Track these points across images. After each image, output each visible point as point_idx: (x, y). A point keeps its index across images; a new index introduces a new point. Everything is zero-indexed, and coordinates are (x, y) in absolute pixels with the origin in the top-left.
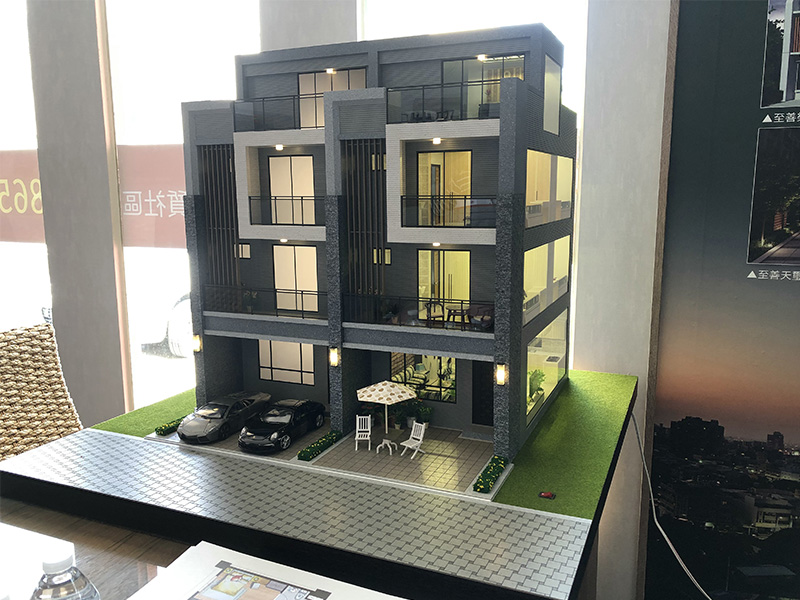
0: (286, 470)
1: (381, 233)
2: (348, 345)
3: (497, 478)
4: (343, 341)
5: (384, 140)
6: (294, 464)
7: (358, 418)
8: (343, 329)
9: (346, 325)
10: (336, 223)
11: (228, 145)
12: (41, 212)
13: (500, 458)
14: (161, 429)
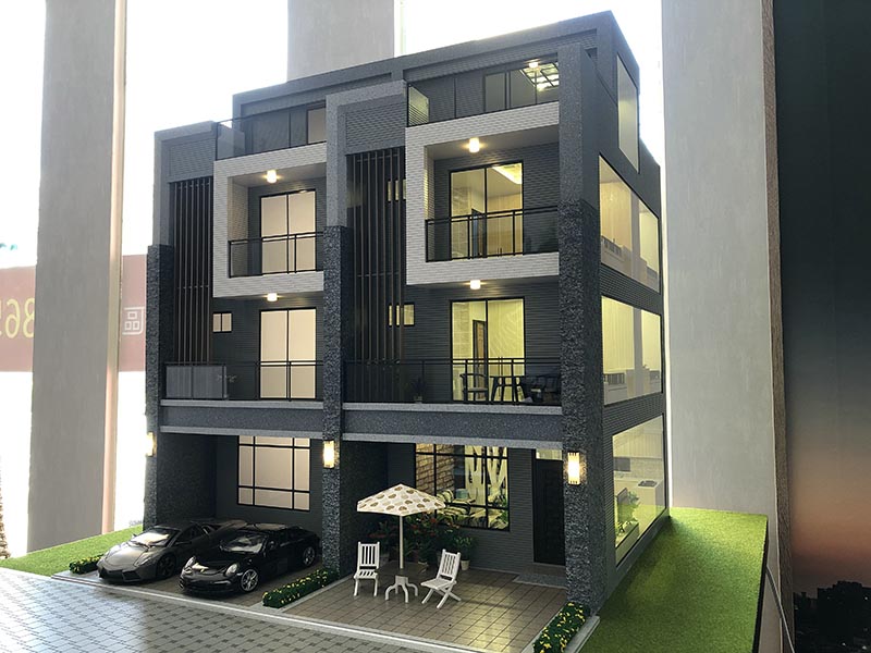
0: (239, 620)
1: (399, 273)
2: (349, 437)
3: (574, 634)
4: (343, 430)
5: (403, 149)
6: (256, 611)
7: (360, 546)
8: (344, 412)
9: (348, 406)
10: (337, 264)
11: (207, 178)
12: (32, 335)
13: (577, 605)
14: (78, 565)
